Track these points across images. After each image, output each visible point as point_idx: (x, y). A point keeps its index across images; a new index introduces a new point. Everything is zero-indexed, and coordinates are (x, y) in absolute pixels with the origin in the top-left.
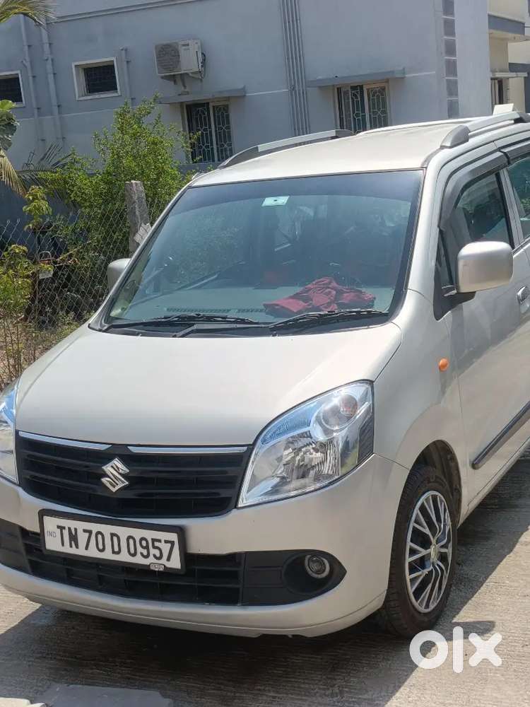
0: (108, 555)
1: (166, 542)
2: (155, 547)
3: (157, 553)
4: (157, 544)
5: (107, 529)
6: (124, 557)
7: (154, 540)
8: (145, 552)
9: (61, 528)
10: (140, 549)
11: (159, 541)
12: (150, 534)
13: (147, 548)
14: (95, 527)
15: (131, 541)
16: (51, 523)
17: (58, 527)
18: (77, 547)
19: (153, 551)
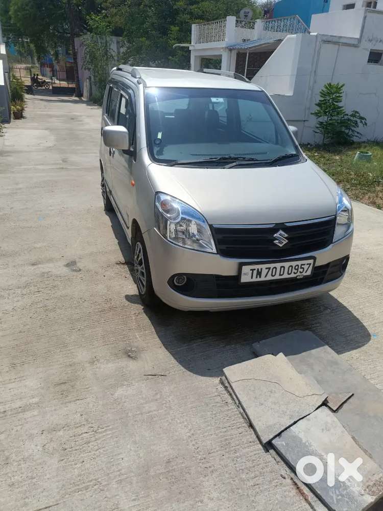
0: (277, 277)
1: (308, 264)
2: (301, 268)
3: (302, 270)
4: (303, 266)
5: (278, 265)
6: (286, 276)
7: (302, 265)
8: (296, 271)
9: (253, 270)
10: (294, 271)
11: (304, 265)
12: (299, 263)
13: (298, 269)
14: (272, 266)
15: (290, 268)
16: (246, 269)
17: (251, 270)
18: (260, 277)
19: (300, 270)
